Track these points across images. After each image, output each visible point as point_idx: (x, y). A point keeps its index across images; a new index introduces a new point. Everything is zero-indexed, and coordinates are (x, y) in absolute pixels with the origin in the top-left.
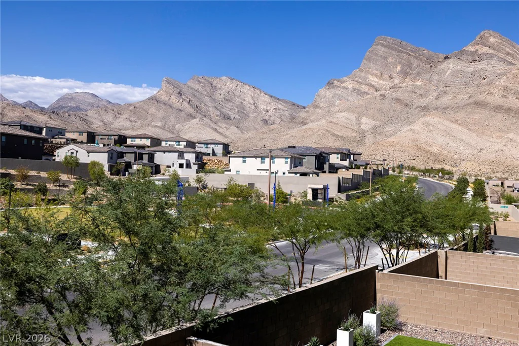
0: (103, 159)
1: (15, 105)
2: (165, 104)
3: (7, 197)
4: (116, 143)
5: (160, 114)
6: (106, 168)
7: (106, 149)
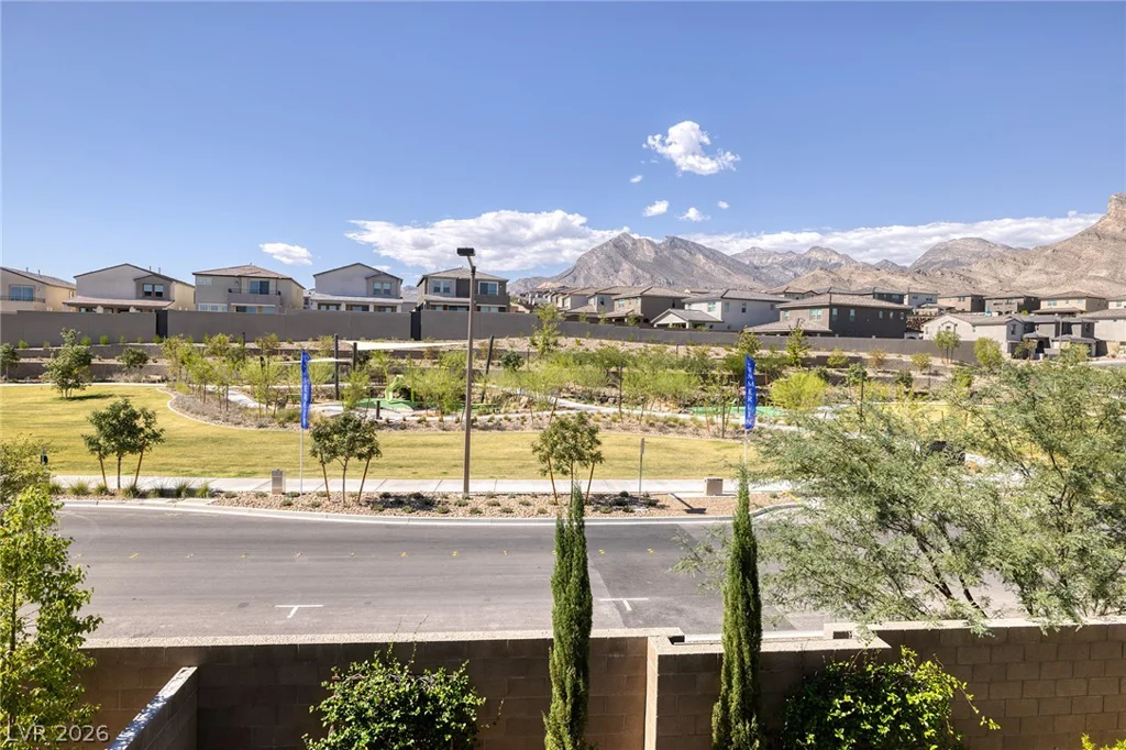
0: (999, 335)
1: (866, 267)
2: (1115, 239)
3: (859, 388)
4: (1020, 309)
5: (1106, 257)
6: (1004, 348)
7: (1004, 318)
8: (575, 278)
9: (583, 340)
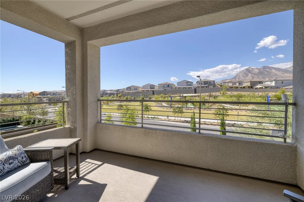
8: (236, 79)
9: (233, 92)
